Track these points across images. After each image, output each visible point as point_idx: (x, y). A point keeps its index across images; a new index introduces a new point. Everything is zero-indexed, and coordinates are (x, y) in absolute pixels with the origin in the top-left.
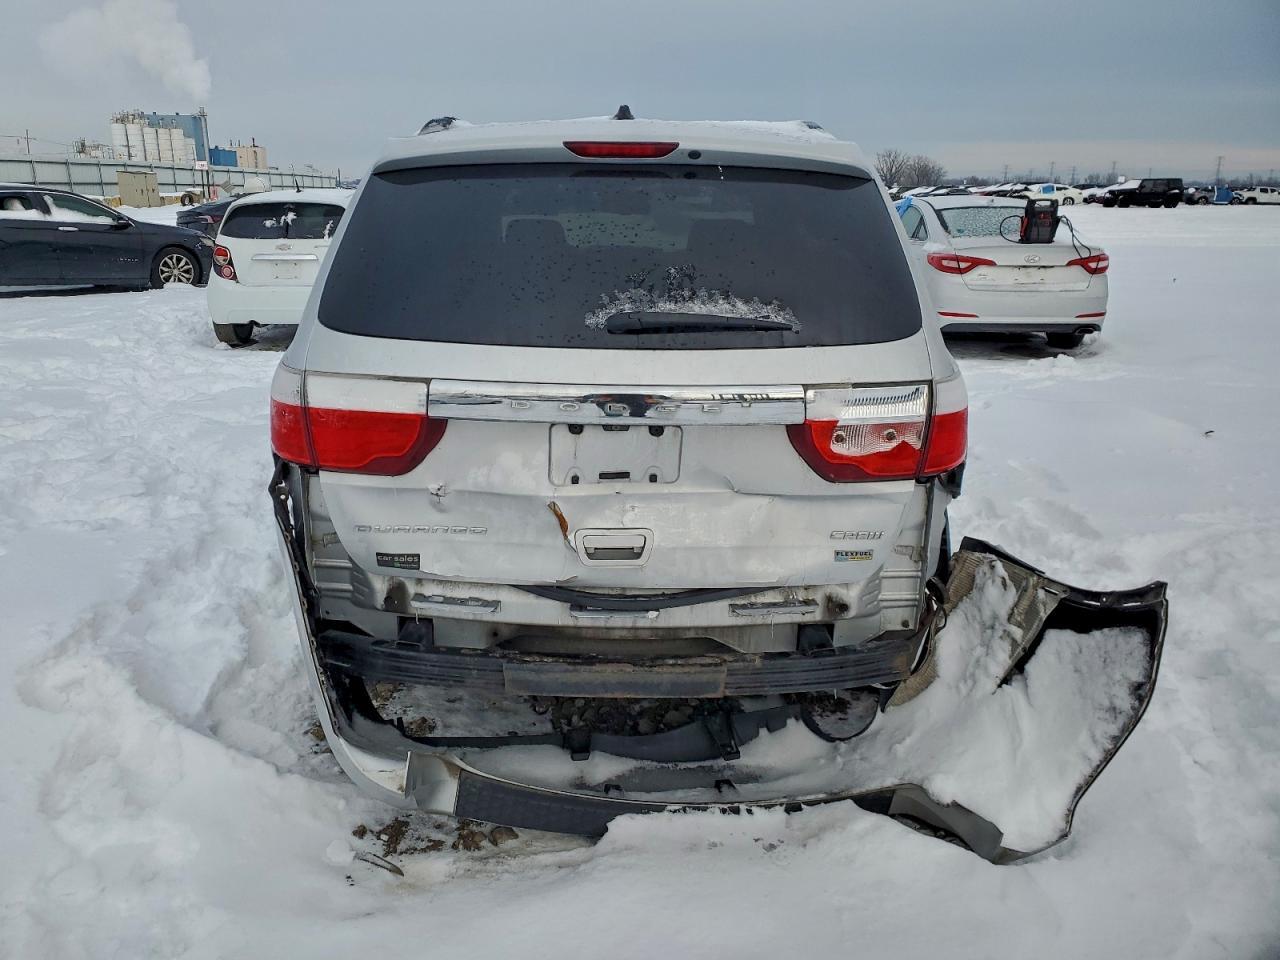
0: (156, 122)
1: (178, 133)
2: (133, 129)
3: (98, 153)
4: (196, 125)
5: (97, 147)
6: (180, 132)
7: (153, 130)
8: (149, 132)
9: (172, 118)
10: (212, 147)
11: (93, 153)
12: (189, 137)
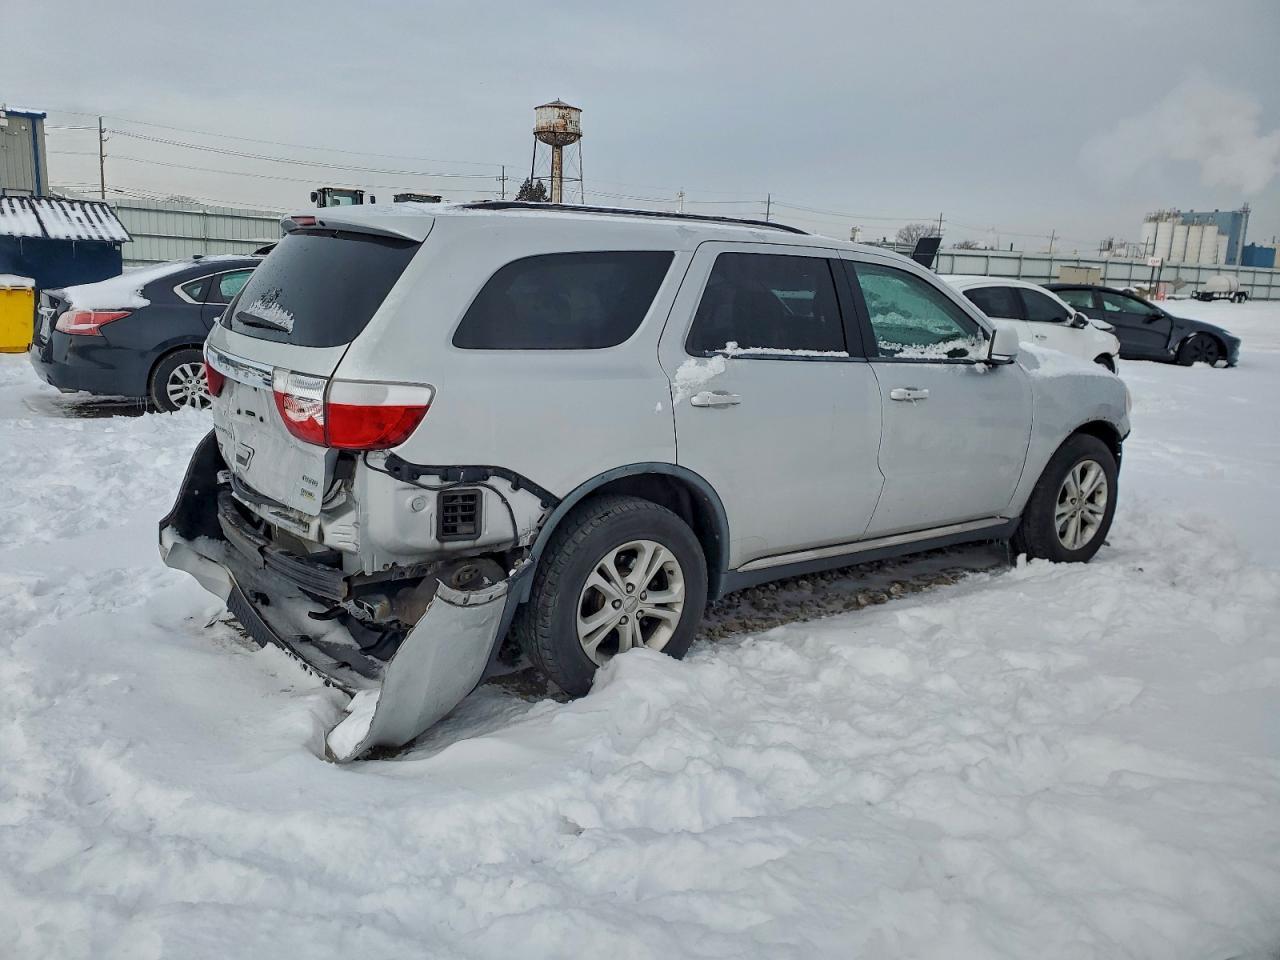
0: (1190, 220)
1: (1211, 231)
2: (1164, 227)
3: (1123, 251)
4: (1234, 223)
5: (1122, 246)
6: (1215, 229)
7: (1185, 228)
8: (1181, 230)
9: (1212, 215)
10: (1248, 243)
11: (1118, 251)
12: (1223, 234)
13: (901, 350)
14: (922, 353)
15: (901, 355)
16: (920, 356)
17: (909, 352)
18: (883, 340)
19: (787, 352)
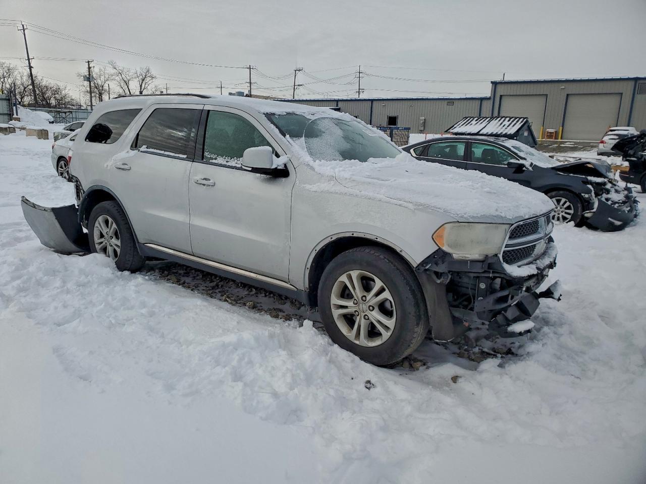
13: (216, 159)
14: (227, 162)
15: (214, 161)
16: (225, 163)
17: (220, 160)
18: (207, 152)
19: (162, 152)
